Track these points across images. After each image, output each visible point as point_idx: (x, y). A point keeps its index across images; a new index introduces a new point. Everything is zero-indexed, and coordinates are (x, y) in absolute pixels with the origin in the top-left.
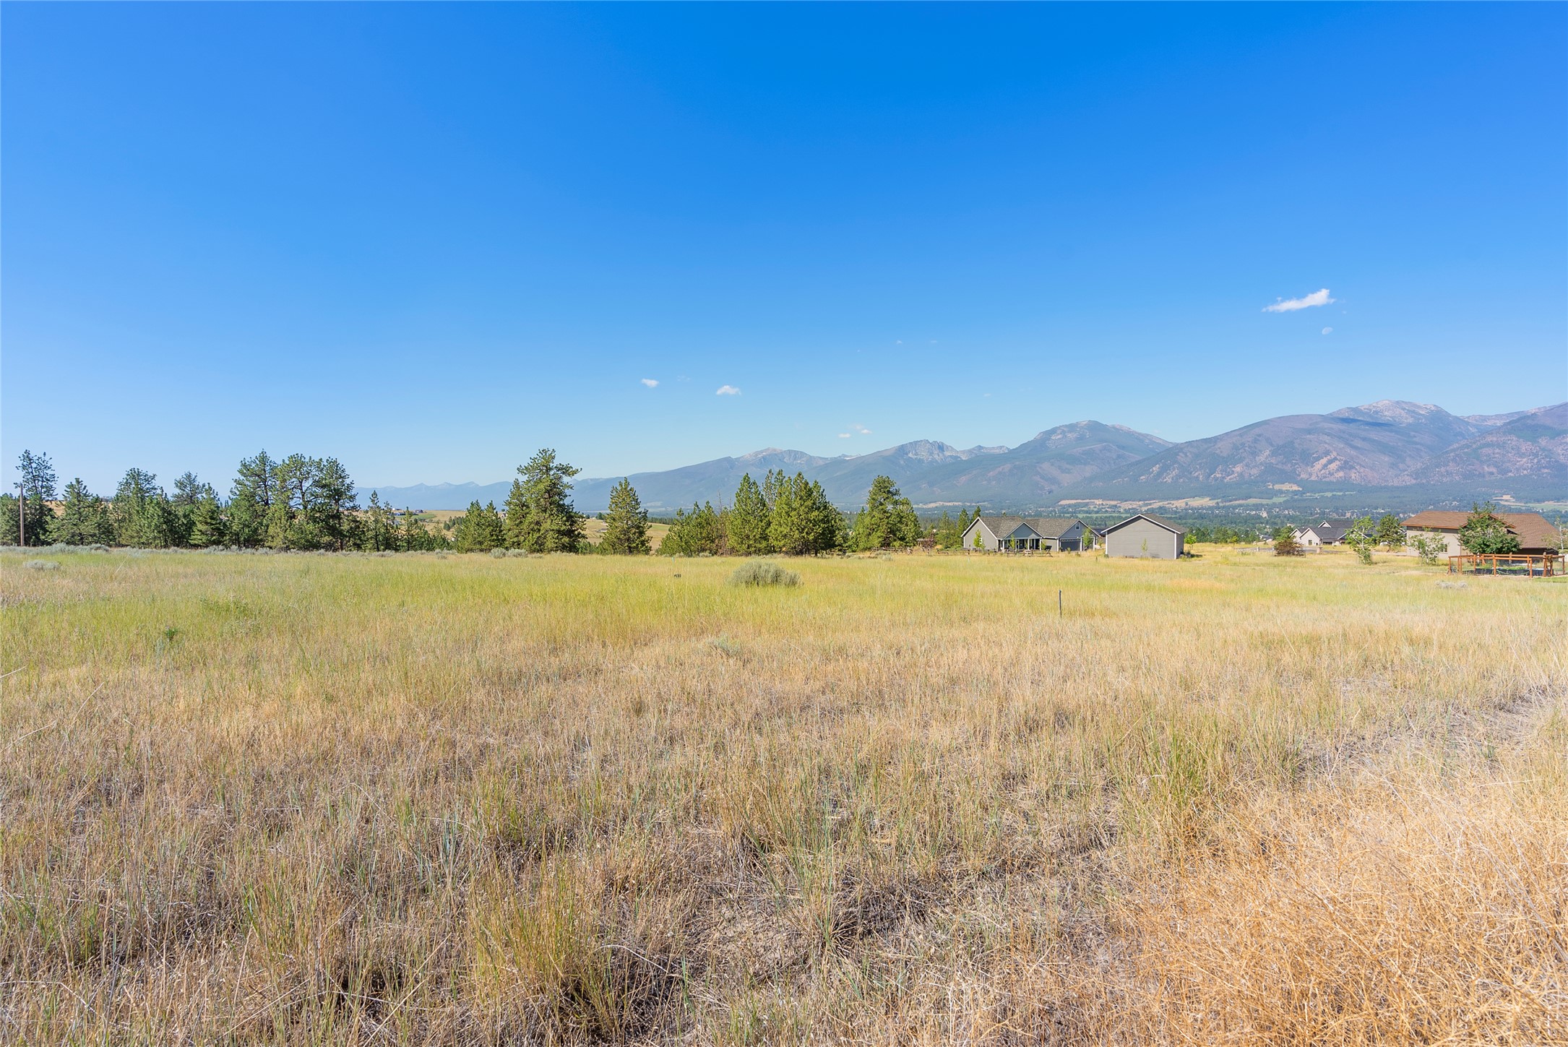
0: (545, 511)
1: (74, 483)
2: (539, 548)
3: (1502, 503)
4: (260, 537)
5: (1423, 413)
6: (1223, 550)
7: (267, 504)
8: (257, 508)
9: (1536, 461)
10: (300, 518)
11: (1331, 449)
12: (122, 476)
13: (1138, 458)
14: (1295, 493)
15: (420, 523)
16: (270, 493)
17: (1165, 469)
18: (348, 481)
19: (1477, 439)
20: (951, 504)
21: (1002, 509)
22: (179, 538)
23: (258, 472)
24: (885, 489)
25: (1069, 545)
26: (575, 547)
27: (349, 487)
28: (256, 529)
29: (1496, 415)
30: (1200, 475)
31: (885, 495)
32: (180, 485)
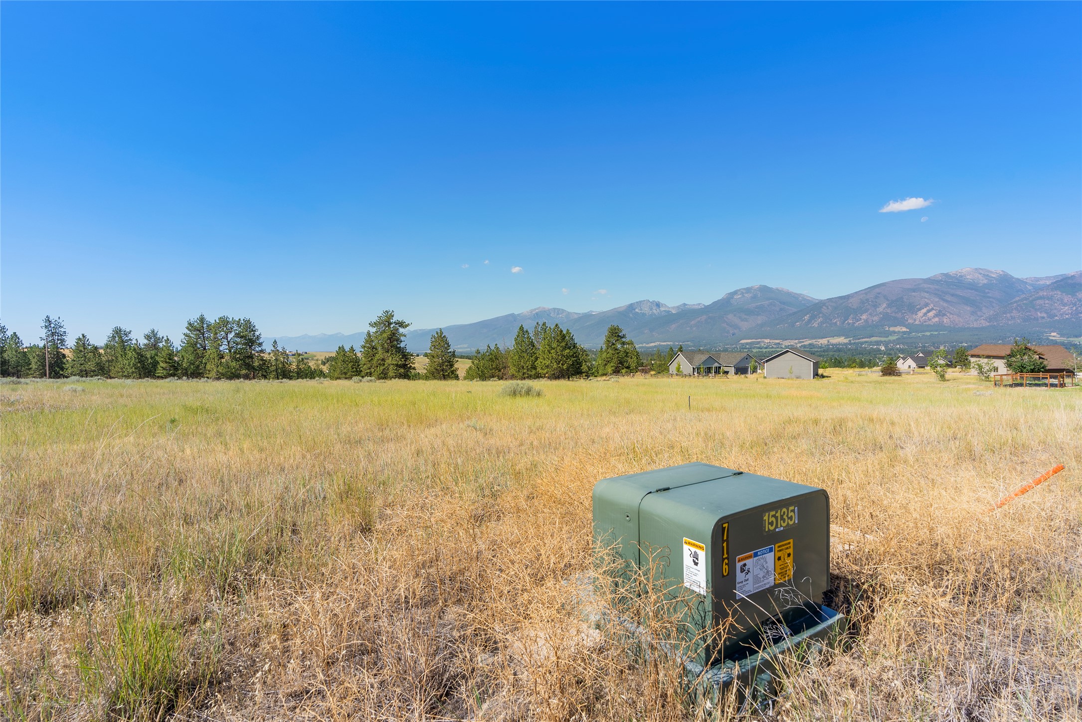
0: (388, 352)
1: (81, 337)
2: (384, 376)
3: (1051, 338)
4: (201, 371)
5: (994, 276)
6: (846, 372)
7: (205, 349)
8: (199, 352)
9: (1074, 308)
10: (227, 358)
11: (930, 302)
12: (109, 332)
13: (795, 310)
14: (904, 333)
15: (305, 361)
16: (207, 342)
17: (813, 318)
18: (257, 333)
19: (1033, 293)
20: (665, 343)
21: (700, 347)
22: (149, 372)
23: (199, 328)
24: (615, 334)
25: (741, 370)
26: (408, 375)
27: (258, 337)
28: (198, 366)
29: (1046, 277)
30: (838, 321)
31: (616, 338)
32: (148, 337)
